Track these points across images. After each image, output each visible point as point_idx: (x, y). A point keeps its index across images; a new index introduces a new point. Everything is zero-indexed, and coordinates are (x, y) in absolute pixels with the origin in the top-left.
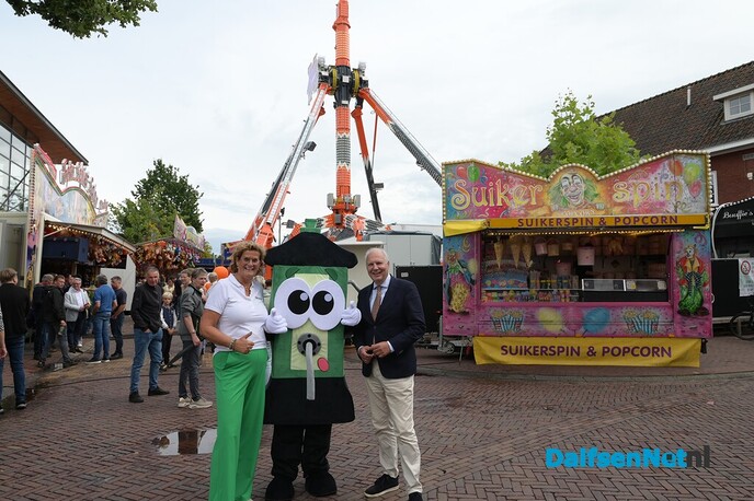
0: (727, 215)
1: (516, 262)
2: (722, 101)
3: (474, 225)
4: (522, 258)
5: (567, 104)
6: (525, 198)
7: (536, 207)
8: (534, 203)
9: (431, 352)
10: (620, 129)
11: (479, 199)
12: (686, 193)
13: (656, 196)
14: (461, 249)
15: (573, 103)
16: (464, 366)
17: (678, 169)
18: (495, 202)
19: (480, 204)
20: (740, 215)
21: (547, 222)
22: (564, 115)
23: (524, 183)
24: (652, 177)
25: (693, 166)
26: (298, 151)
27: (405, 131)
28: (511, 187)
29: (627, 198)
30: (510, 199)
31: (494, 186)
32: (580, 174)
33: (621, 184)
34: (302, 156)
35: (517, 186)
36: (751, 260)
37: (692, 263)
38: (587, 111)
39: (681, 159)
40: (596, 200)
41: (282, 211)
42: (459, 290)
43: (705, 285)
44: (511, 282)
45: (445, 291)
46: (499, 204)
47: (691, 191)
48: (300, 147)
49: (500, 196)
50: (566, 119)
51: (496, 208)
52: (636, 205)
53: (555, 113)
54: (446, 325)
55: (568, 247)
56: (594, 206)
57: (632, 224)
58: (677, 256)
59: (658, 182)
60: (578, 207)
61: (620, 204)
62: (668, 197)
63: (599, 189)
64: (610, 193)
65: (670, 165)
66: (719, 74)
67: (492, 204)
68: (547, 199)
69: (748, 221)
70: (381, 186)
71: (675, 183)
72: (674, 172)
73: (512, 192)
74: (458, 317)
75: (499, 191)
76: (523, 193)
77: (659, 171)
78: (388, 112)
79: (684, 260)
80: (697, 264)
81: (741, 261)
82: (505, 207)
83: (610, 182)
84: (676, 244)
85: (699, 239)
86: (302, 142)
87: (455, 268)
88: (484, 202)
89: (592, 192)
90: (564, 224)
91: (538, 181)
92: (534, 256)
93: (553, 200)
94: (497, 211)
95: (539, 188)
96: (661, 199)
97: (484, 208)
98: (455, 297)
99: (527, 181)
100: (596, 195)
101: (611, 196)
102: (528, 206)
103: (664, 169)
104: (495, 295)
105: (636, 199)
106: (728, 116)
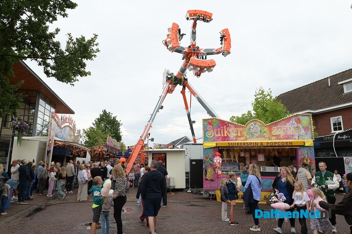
0: (339, 137)
1: (232, 159)
2: (342, 84)
3: (213, 144)
4: (234, 157)
5: (260, 92)
6: (236, 133)
7: (240, 137)
8: (239, 135)
9: (200, 196)
10: (279, 103)
11: (217, 133)
12: (303, 131)
13: (290, 132)
14: (211, 153)
15: (263, 92)
16: (213, 202)
17: (299, 121)
18: (224, 135)
19: (218, 135)
20: (345, 137)
21: (240, 144)
22: (259, 96)
23: (235, 127)
24: (288, 125)
25: (307, 121)
26: (156, 109)
27: (203, 100)
28: (230, 128)
29: (278, 133)
30: (230, 133)
31: (223, 128)
32: (258, 123)
33: (275, 127)
34: (158, 111)
35: (232, 128)
36: (350, 158)
37: (307, 160)
38: (269, 95)
39: (300, 117)
40: (265, 134)
41: (149, 134)
42: (210, 170)
43: (313, 170)
44: (232, 167)
45: (204, 171)
46: (225, 135)
47: (305, 130)
48: (157, 107)
49: (226, 132)
50: (260, 98)
51: (224, 137)
52: (281, 136)
53: (255, 96)
54: (206, 185)
55: (253, 153)
56: (264, 136)
57: (274, 145)
58: (300, 157)
59: (290, 126)
60: (258, 137)
61: (275, 136)
62: (295, 133)
63: (266, 129)
64: (270, 131)
65: (295, 119)
67: (223, 135)
68: (245, 133)
69: (348, 140)
70: (194, 122)
71: (297, 127)
72: (297, 122)
73: (231, 130)
74: (209, 182)
75: (225, 130)
76: (235, 131)
77: (291, 122)
78: (195, 92)
79: (303, 159)
80: (309, 161)
81: (345, 158)
82: (228, 137)
83: (270, 127)
84: (300, 152)
85: (309, 150)
86: (158, 105)
87: (208, 161)
88: (219, 135)
89: (263, 131)
90: (246, 145)
91: (241, 127)
92: (239, 157)
93: (247, 134)
94: (224, 138)
95: (241, 129)
96: (292, 134)
97: (219, 137)
98: (208, 173)
99: (236, 126)
100: (265, 132)
101: (271, 132)
102: (237, 136)
103: (293, 121)
104: (225, 173)
105: (282, 134)
106: (346, 91)
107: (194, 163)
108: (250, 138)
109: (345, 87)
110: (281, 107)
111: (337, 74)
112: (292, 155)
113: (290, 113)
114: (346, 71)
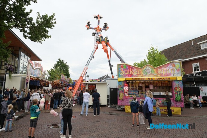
0: (197, 75)
1: (135, 87)
2: (200, 44)
3: (124, 79)
4: (136, 87)
5: (152, 48)
6: (137, 72)
7: (139, 75)
8: (139, 74)
9: (116, 109)
10: (163, 55)
11: (126, 73)
12: (176, 71)
13: (169, 72)
14: (122, 84)
15: (153, 48)
16: (123, 112)
17: (174, 66)
18: (130, 73)
19: (126, 74)
20: (200, 75)
21: (139, 79)
22: (151, 51)
23: (137, 69)
24: (167, 68)
25: (178, 65)
27: (118, 53)
28: (134, 70)
29: (161, 73)
30: (133, 73)
31: (130, 70)
32: (150, 67)
33: (160, 69)
34: (91, 59)
35: (135, 70)
36: (203, 87)
37: (178, 88)
38: (156, 50)
39: (175, 63)
40: (154, 73)
41: (86, 73)
42: (121, 94)
43: (181, 94)
44: (134, 92)
45: (118, 94)
47: (177, 71)
49: (131, 72)
50: (151, 52)
51: (130, 75)
52: (164, 74)
53: (149, 51)
54: (119, 103)
55: (147, 84)
56: (153, 75)
58: (174, 87)
59: (169, 69)
60: (150, 75)
61: (160, 74)
62: (171, 72)
63: (154, 70)
64: (157, 71)
65: (172, 65)
66: (200, 37)
67: (129, 74)
68: (142, 73)
69: (202, 77)
70: (113, 66)
71: (173, 69)
72: (173, 66)
73: (134, 71)
74: (121, 101)
76: (136, 71)
77: (169, 66)
78: (113, 48)
79: (176, 88)
80: (179, 89)
81: (200, 87)
82: (132, 75)
83: (157, 69)
84: (174, 84)
85: (179, 83)
87: (120, 89)
89: (153, 71)
90: (143, 79)
92: (139, 86)
93: (144, 73)
94: (130, 76)
95: (140, 70)
97: (127, 75)
98: (120, 96)
99: (137, 68)
100: (154, 72)
101: (157, 72)
102: (138, 74)
103: (170, 66)
104: (130, 96)
105: (164, 73)
106: (202, 48)
107: (112, 90)
108: (145, 75)
109: (201, 45)
110: (163, 57)
111: (197, 38)
112: (169, 86)
113: (169, 61)
114: (203, 36)
